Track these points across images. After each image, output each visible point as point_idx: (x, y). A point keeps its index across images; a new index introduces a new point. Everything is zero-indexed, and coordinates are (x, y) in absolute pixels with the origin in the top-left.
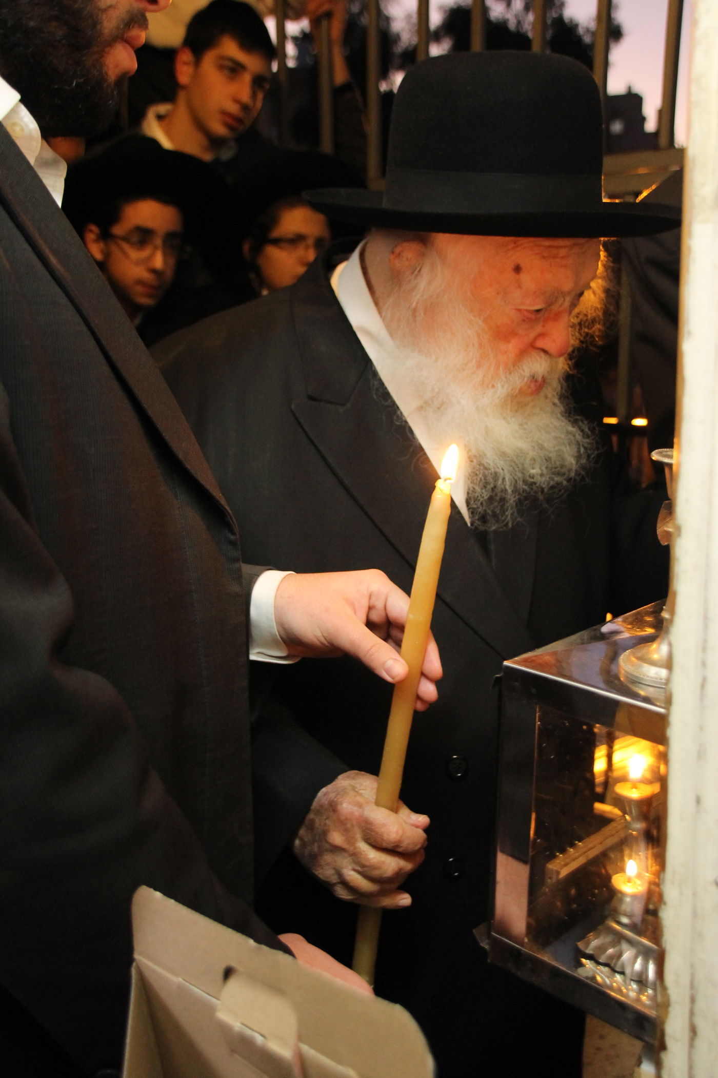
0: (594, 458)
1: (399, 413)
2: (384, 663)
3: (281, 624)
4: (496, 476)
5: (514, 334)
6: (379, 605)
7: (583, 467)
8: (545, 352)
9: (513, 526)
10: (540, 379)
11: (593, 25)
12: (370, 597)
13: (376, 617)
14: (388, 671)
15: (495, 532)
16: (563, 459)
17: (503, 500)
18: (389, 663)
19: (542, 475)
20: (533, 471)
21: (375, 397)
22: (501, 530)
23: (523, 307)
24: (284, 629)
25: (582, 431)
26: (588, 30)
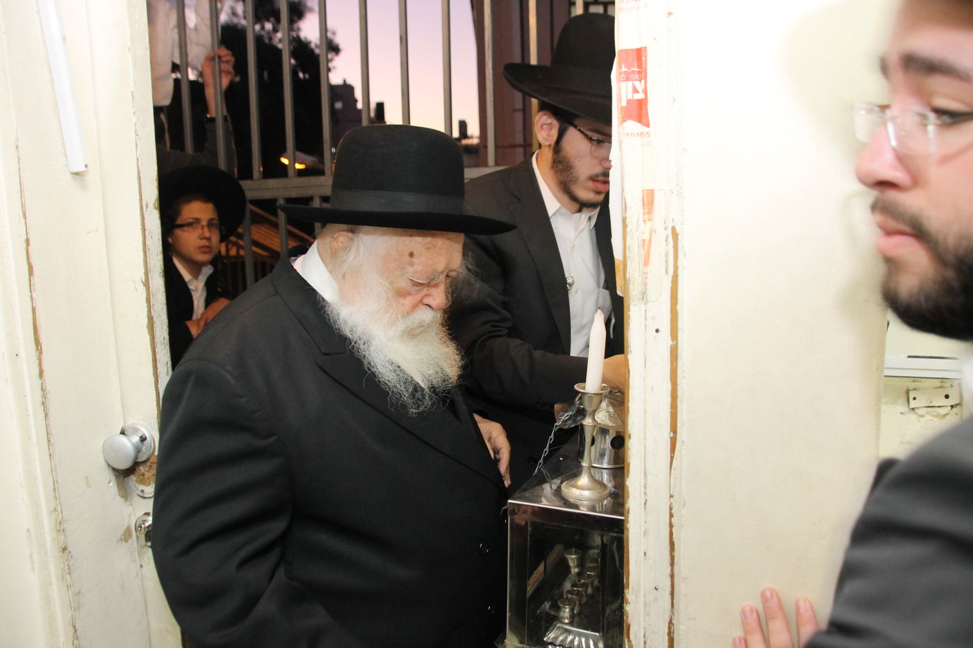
8: (429, 306)
11: (318, 42)
23: (414, 279)
26: (316, 46)
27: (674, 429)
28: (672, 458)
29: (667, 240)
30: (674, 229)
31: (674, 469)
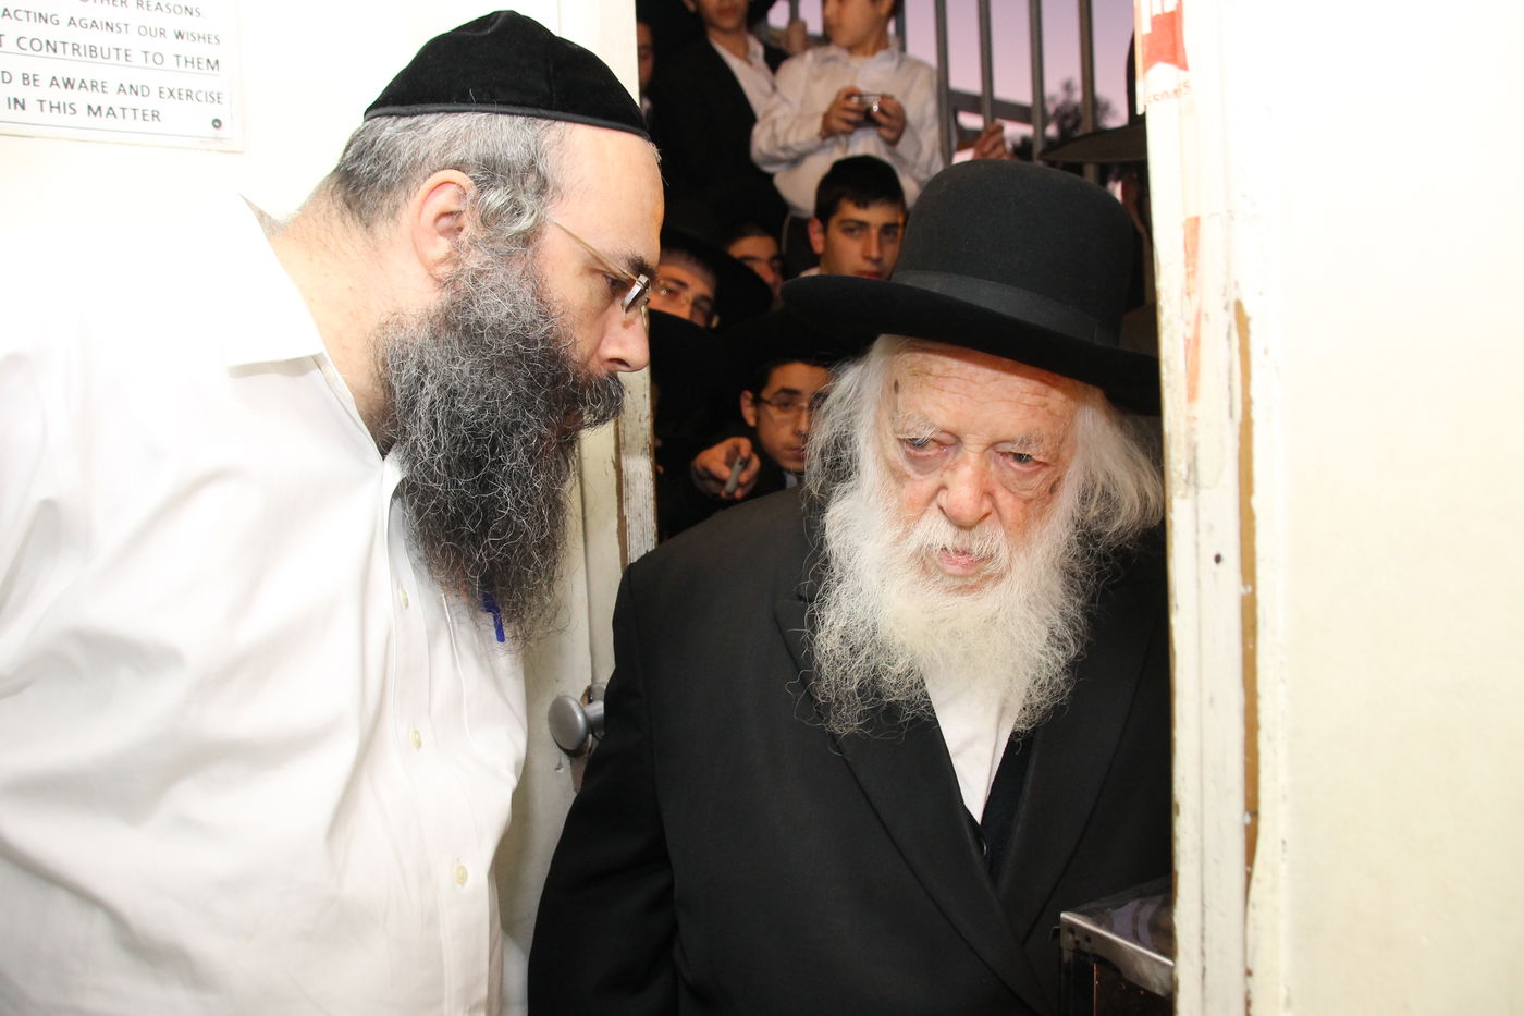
27: (1252, 807)
28: (1249, 876)
29: (1229, 336)
30: (1239, 305)
31: (1254, 906)
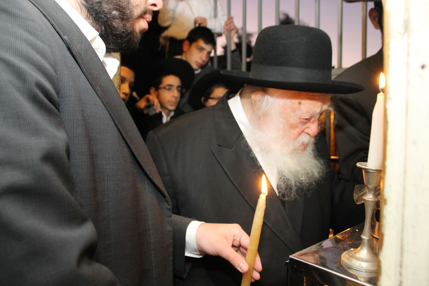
0: (325, 173)
1: (252, 153)
2: (239, 264)
3: (198, 245)
4: (288, 179)
5: (297, 127)
6: (238, 240)
7: (321, 177)
8: (308, 134)
9: (294, 199)
10: (305, 144)
12: (234, 236)
13: (236, 244)
14: (240, 268)
15: (287, 201)
16: (313, 174)
17: (291, 189)
18: (241, 265)
19: (305, 180)
20: (302, 179)
21: (243, 146)
22: (290, 200)
23: (301, 117)
24: (200, 247)
25: (320, 163)
